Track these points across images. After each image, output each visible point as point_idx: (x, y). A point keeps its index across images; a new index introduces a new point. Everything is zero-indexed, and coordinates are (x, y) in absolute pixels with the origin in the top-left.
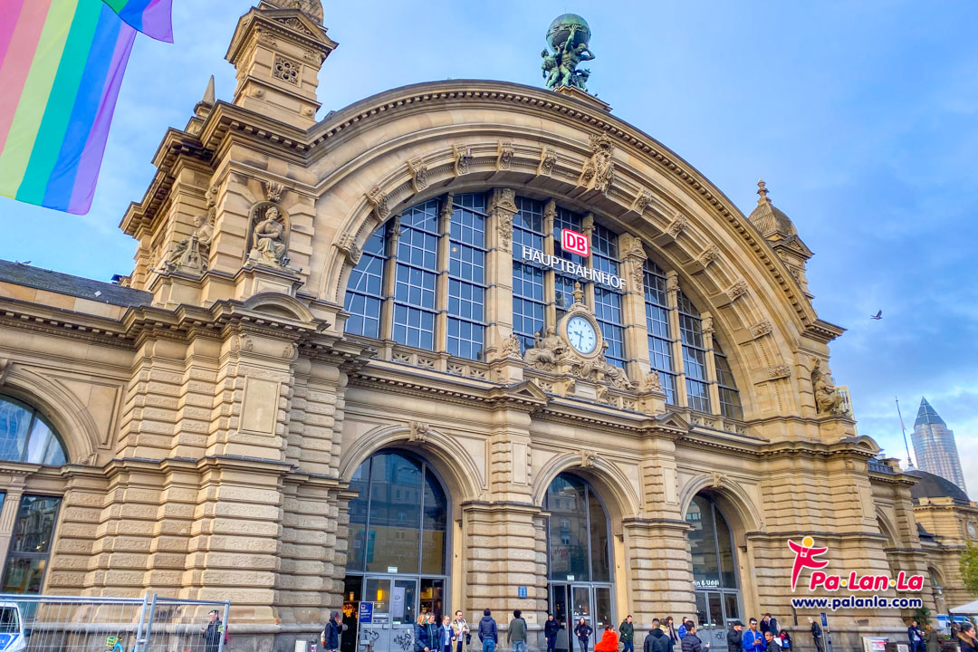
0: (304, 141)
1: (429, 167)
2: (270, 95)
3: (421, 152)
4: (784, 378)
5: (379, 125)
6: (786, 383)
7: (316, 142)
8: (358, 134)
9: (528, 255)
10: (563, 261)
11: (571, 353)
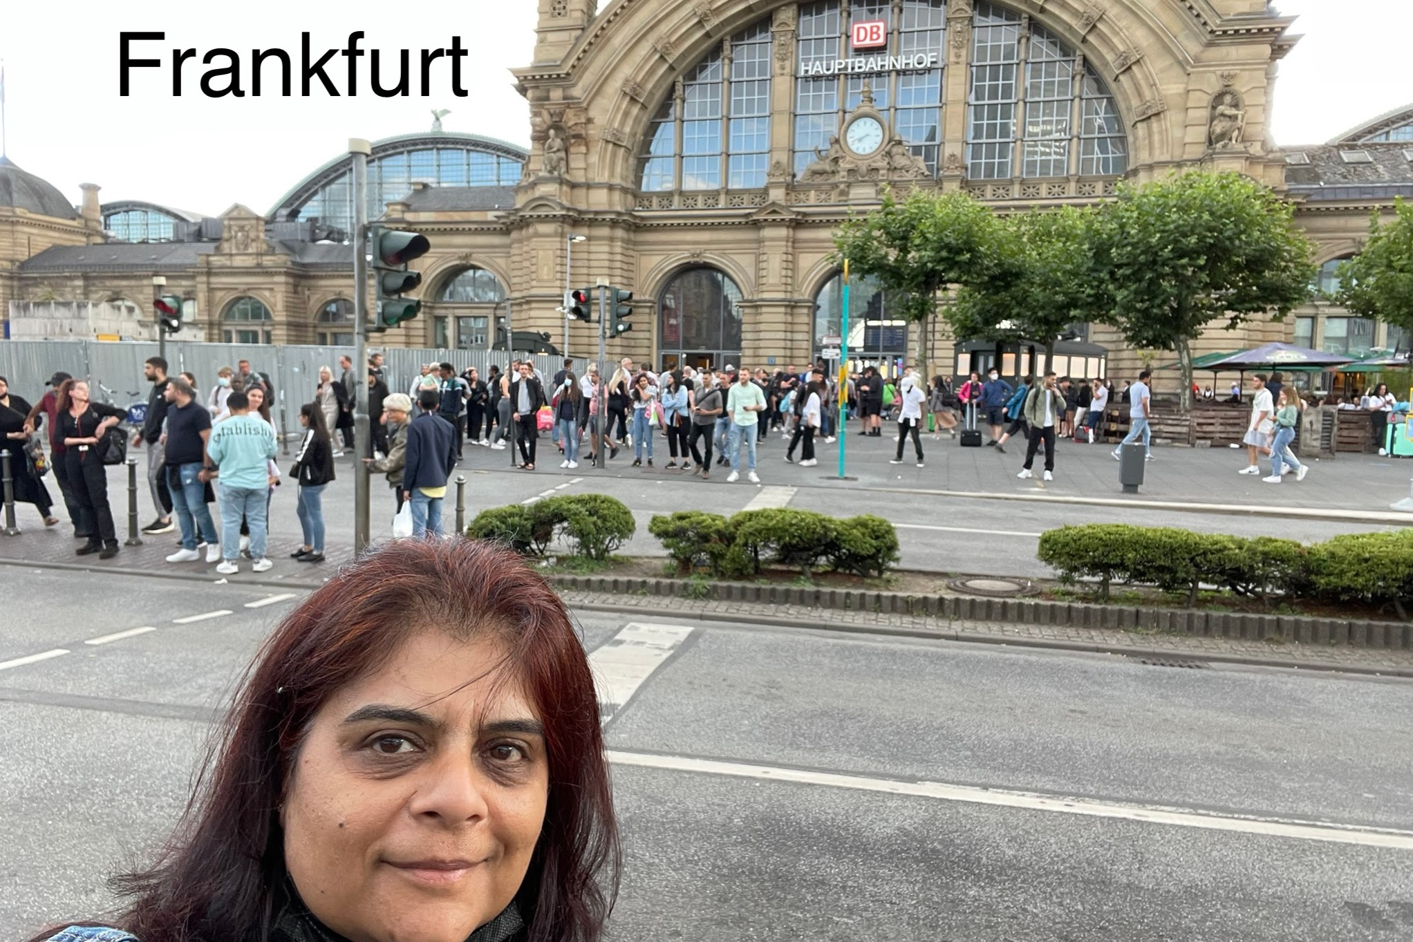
0: (563, 72)
1: (673, 39)
2: (551, 37)
3: (664, 28)
4: (1157, 114)
5: (624, 23)
6: (1159, 121)
7: (573, 67)
8: (609, 39)
9: (807, 71)
10: (850, 61)
11: (848, 158)
